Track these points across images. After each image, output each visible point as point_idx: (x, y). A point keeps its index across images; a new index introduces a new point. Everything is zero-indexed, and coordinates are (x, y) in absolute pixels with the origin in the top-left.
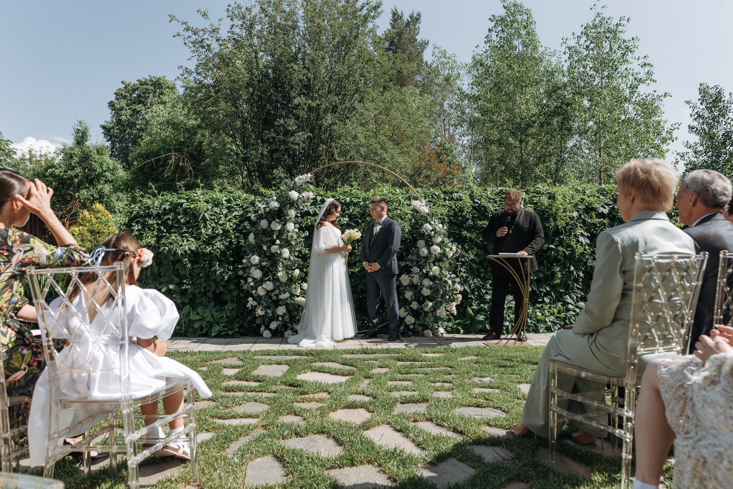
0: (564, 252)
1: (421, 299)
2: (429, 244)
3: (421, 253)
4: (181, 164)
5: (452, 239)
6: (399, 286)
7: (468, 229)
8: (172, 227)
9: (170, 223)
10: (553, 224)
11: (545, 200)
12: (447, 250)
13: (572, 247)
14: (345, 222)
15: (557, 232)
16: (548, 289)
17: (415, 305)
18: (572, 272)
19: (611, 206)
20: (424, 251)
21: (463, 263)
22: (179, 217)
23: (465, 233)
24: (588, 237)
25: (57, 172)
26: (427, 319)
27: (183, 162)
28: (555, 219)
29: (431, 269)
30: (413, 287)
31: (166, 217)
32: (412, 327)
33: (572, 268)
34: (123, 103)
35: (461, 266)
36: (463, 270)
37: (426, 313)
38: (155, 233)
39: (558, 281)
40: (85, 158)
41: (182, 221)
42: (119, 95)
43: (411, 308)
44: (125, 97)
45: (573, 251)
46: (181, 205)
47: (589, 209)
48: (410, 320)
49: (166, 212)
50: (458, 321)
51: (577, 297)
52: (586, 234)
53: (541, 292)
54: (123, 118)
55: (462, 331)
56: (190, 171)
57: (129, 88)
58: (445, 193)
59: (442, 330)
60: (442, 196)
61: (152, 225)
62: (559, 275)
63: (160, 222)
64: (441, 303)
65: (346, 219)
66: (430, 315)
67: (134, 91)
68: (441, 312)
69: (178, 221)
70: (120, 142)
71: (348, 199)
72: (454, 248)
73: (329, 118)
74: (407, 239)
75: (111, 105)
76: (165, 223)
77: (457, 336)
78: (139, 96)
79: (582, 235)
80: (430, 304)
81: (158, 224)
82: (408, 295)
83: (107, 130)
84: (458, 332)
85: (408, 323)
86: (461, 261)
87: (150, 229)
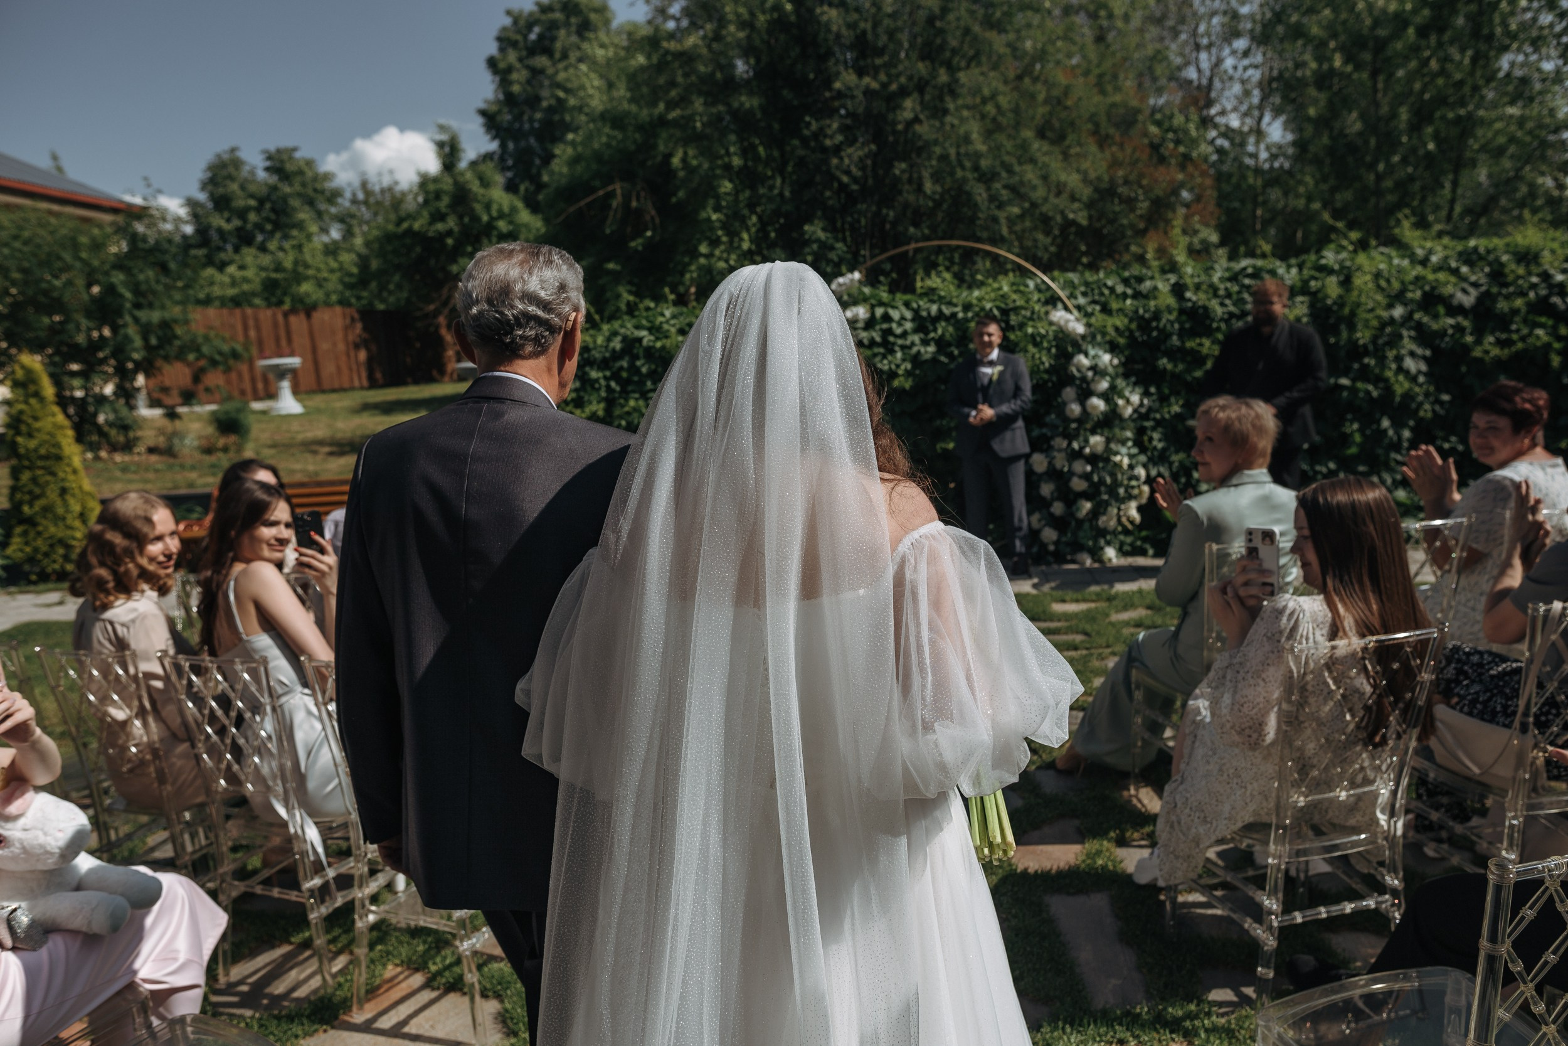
0: (1368, 393)
1: (1071, 499)
2: (1085, 393)
3: (1068, 412)
4: (634, 204)
5: (1133, 379)
6: (1030, 473)
7: (1172, 354)
8: (628, 381)
9: (624, 375)
10: (1345, 335)
11: (1332, 287)
12: (1121, 402)
13: (1387, 380)
14: (928, 356)
15: (1356, 352)
16: (1332, 465)
17: (1058, 508)
18: (1385, 431)
19: (1483, 289)
20: (1075, 409)
21: (1159, 423)
22: (638, 363)
23: (1164, 362)
24: (1424, 358)
25: (417, 226)
26: (1081, 534)
27: (638, 200)
28: (1352, 327)
29: (1087, 441)
30: (1054, 474)
31: (618, 364)
32: (1052, 548)
33: (1386, 423)
34: (512, 56)
35: (1154, 429)
36: (1156, 436)
37: (1080, 522)
38: (603, 394)
39: (1353, 450)
40: (461, 198)
41: (644, 370)
42: (504, 41)
43: (1051, 515)
44: (514, 44)
45: (1388, 390)
46: (640, 340)
47: (1432, 300)
48: (1049, 535)
49: (616, 356)
50: (1144, 533)
51: (1394, 481)
52: (1419, 351)
53: (1316, 473)
54: (516, 88)
55: (1151, 552)
56: (653, 218)
57: (522, 23)
58: (1126, 282)
59: (1110, 553)
60: (1120, 289)
61: (597, 380)
62: (1358, 438)
63: (608, 373)
64: (1107, 504)
65: (931, 349)
66: (1087, 525)
67: (530, 26)
68: (1108, 521)
69: (637, 371)
70: (516, 140)
71: (934, 308)
72: (1135, 399)
73: (909, 107)
74: (1046, 382)
75: (492, 63)
76: (616, 376)
77: (1141, 561)
78: (541, 37)
79: (1412, 354)
80: (1088, 505)
81: (605, 378)
82: (1046, 489)
83: (490, 120)
84: (1143, 553)
85: (1046, 541)
86: (1154, 419)
87: (593, 388)
